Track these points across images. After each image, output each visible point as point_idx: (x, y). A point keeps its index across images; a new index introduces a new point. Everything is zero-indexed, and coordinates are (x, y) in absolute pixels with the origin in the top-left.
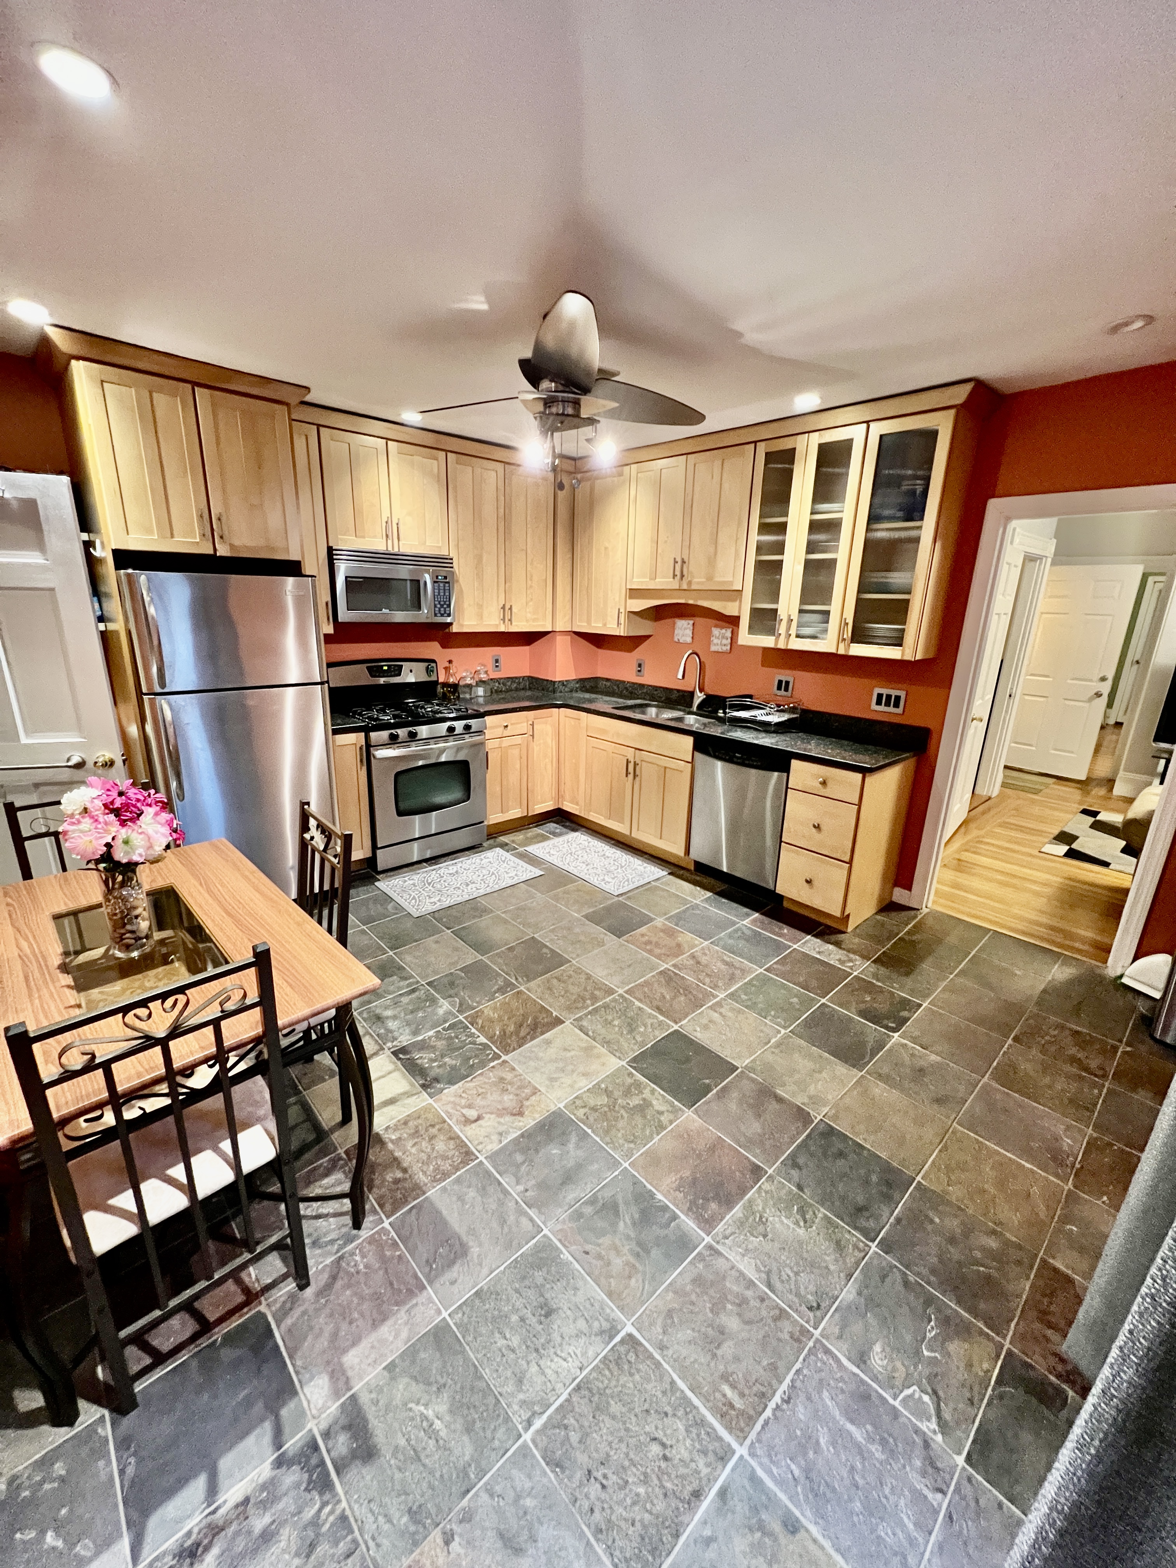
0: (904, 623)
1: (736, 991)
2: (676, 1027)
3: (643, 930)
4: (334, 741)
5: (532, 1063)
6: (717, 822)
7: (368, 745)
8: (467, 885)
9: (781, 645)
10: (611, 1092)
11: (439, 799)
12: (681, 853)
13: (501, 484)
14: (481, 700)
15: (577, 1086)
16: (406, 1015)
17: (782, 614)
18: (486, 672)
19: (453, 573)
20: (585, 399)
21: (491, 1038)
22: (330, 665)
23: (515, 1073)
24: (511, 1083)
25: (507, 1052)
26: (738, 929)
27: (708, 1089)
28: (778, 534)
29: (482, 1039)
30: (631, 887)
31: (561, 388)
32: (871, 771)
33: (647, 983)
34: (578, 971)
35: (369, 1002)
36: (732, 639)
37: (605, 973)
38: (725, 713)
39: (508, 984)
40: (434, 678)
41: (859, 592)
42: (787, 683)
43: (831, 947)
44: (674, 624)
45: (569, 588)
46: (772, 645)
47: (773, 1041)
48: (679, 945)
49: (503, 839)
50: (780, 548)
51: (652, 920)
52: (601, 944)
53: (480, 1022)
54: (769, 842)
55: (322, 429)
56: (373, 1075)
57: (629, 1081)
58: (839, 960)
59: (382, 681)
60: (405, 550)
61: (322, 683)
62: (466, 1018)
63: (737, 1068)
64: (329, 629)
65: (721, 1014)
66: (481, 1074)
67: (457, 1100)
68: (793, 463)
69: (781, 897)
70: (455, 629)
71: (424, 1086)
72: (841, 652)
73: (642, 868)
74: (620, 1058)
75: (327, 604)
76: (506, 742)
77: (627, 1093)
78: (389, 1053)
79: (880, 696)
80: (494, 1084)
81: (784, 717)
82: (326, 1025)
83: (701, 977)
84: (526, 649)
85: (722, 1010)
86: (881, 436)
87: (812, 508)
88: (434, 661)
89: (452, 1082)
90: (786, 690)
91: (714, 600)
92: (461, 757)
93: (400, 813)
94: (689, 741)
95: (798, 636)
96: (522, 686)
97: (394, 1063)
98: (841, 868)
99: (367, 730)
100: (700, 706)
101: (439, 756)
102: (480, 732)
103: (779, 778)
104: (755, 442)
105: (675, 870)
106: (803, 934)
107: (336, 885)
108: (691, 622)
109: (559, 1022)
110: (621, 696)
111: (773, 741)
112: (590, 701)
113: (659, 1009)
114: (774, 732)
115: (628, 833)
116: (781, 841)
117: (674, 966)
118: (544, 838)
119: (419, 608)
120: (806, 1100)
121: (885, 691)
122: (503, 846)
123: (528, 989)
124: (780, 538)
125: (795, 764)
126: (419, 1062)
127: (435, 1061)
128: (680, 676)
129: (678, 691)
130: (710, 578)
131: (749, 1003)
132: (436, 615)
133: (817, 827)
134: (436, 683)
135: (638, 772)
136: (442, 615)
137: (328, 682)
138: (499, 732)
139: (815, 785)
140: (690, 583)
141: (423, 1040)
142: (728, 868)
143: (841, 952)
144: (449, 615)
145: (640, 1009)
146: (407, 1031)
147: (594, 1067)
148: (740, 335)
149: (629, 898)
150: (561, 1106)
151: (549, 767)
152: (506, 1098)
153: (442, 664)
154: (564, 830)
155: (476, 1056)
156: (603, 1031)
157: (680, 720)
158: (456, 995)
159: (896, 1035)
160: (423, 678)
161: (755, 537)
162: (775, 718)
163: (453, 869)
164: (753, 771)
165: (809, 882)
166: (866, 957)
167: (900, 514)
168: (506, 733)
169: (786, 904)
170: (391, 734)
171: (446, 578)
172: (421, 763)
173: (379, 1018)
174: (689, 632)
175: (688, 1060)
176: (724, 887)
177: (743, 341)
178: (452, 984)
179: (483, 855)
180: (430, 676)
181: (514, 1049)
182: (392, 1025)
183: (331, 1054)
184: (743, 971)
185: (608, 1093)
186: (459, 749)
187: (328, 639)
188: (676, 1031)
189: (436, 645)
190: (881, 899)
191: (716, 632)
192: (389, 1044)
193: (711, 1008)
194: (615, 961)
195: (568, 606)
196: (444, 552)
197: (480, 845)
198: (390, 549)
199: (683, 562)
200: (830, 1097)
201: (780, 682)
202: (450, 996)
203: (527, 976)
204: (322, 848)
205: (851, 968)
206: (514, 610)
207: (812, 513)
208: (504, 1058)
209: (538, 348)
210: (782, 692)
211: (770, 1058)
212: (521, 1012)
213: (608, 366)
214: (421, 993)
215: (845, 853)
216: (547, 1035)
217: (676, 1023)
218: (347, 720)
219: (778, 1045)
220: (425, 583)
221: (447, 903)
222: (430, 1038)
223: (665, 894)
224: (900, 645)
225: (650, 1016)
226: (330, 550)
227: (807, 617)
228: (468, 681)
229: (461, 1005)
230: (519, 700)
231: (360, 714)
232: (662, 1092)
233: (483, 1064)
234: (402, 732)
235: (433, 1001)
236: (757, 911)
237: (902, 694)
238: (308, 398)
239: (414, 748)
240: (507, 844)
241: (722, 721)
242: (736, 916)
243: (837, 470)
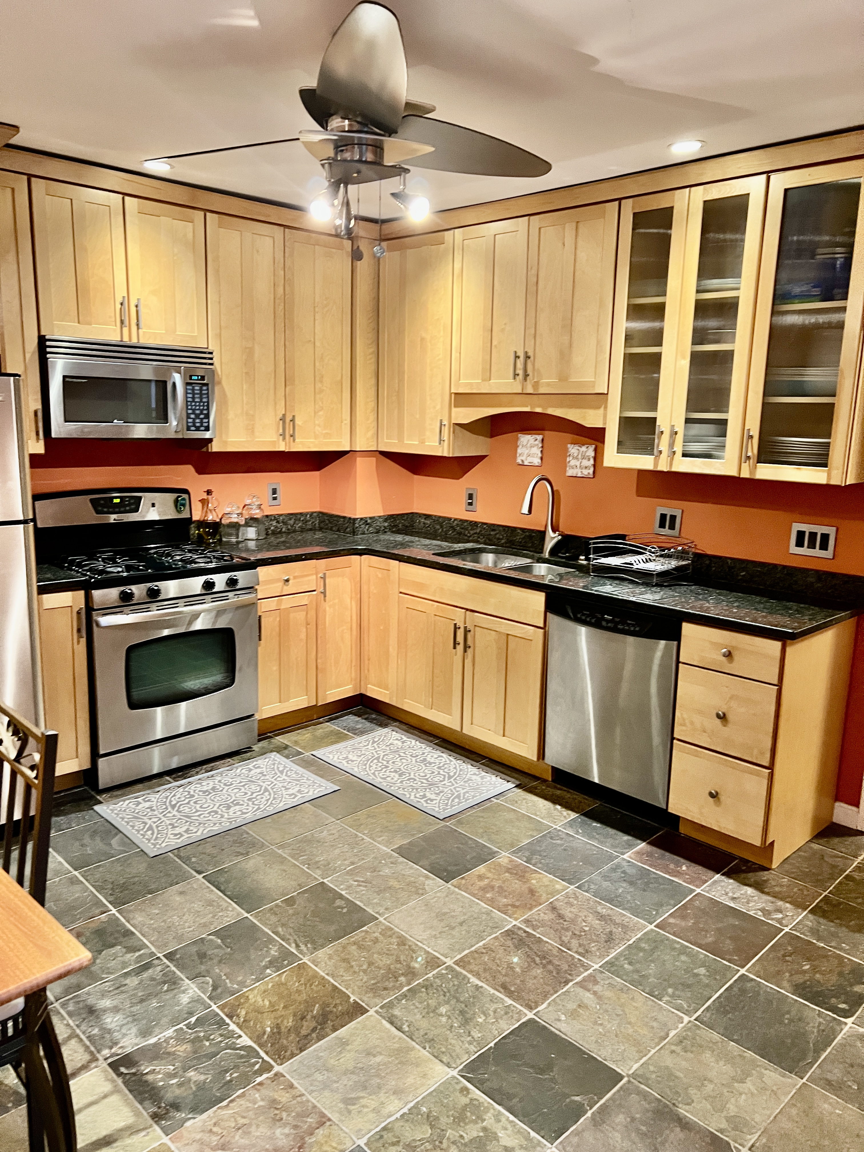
0: (829, 436)
1: (616, 958)
2: (530, 1015)
3: (481, 869)
4: (40, 603)
5: (318, 1077)
6: (583, 712)
7: (89, 608)
8: (229, 807)
9: (663, 467)
10: (437, 1118)
11: (192, 684)
12: (532, 755)
13: (279, 255)
14: (252, 545)
15: (385, 1111)
16: (133, 1005)
17: (663, 423)
18: (259, 507)
19: (213, 372)
20: (390, 143)
21: (258, 1039)
22: (36, 497)
23: (294, 1092)
24: (286, 1109)
25: (281, 1059)
26: (618, 866)
27: (578, 1112)
28: (654, 320)
29: (246, 1041)
30: (464, 805)
31: (356, 127)
32: (794, 637)
33: (488, 949)
34: (388, 932)
35: (79, 987)
36: (595, 459)
37: (425, 935)
38: (588, 559)
39: (286, 955)
40: (185, 515)
41: (765, 395)
42: (673, 518)
43: (750, 891)
44: (518, 439)
45: (373, 392)
46: (650, 466)
47: (672, 1033)
48: (532, 892)
49: (281, 739)
50: (657, 337)
51: (492, 854)
52: (419, 891)
53: (243, 1013)
54: (657, 739)
55: (33, 180)
56: (77, 1102)
57: (465, 1100)
58: (762, 910)
59: (113, 518)
60: (144, 341)
61: (25, 522)
62: (222, 1008)
63: (621, 1077)
64: (38, 448)
65: (595, 993)
66: (243, 1095)
67: (206, 1137)
68: (670, 228)
69: (677, 818)
70: (216, 447)
71: (156, 1117)
72: (745, 474)
73: (478, 778)
74: (448, 1065)
75: (36, 413)
76: (287, 602)
77: (460, 1119)
78: (105, 1065)
79: (801, 535)
80: (260, 1111)
81: (674, 563)
82: (10, 1024)
83: (565, 939)
84: (315, 475)
85: (596, 988)
86: (786, 190)
87: (698, 286)
88: (186, 491)
89: (198, 1108)
90: (672, 527)
91: (571, 407)
92: (222, 624)
93: (133, 705)
94: (539, 598)
95: (684, 455)
96: (309, 525)
97: (113, 1081)
98: (758, 774)
99: (87, 587)
100: (554, 551)
101: (190, 623)
102: (250, 589)
103: (666, 647)
104: (620, 200)
105: (526, 780)
106: (710, 873)
107: (32, 813)
108: (540, 437)
109: (358, 1010)
110: (445, 539)
111: (657, 597)
112: (403, 545)
113: (505, 988)
114: (657, 585)
115: (459, 729)
116: (673, 739)
117: (527, 922)
118: (339, 738)
119: (164, 418)
120: (724, 1125)
121: (807, 528)
122: (281, 749)
123: (313, 962)
124: (656, 324)
125: (687, 628)
126: (150, 1078)
127: (174, 1076)
128: (525, 510)
129: (523, 530)
130: (563, 378)
131: (636, 976)
132: (188, 429)
133: (723, 717)
134: (189, 520)
135: (470, 642)
136: (198, 429)
137: (34, 520)
138: (277, 588)
139: (716, 657)
140: (536, 385)
141: (155, 1045)
142: (600, 779)
143: (765, 897)
144: (207, 429)
145: (477, 987)
146: (134, 1030)
147: (410, 1080)
148: (594, 61)
149: (460, 822)
150: (362, 1142)
151: (347, 636)
152: (278, 1132)
153: (197, 494)
154: (368, 724)
155: (236, 1067)
156: (424, 1024)
157: (527, 569)
158: (208, 973)
159: (849, 1021)
160: (171, 514)
161: (622, 324)
162: (657, 566)
163: (208, 785)
164: (631, 640)
165: (714, 796)
166: (800, 905)
167: (816, 291)
168: (287, 590)
169: (683, 829)
170: (123, 593)
171: (203, 378)
172: (166, 632)
173: (91, 1011)
174: (537, 451)
175: (549, 1067)
176: (596, 804)
177: (597, 68)
178: (202, 956)
179: (251, 764)
180: (179, 511)
181: (293, 1055)
182: (111, 1021)
183: (16, 1069)
184: (625, 928)
185: (431, 1120)
186: (220, 613)
187: (36, 461)
188: (530, 1021)
189: (189, 469)
190: (816, 820)
191: (573, 450)
192: (106, 1052)
193: (580, 984)
194: (441, 916)
195: (372, 417)
196: (201, 344)
197: (248, 749)
198: (126, 339)
199: (527, 357)
200: (758, 1118)
201: (663, 517)
202: (199, 975)
203: (313, 942)
204: (13, 755)
205: (779, 921)
206: (298, 422)
207: (698, 291)
208: (277, 1068)
209: (325, 75)
210: (666, 531)
211: (669, 1061)
212: (304, 996)
213: (419, 98)
214: (155, 972)
215: (762, 753)
216: (342, 1032)
217: (531, 1008)
218: (61, 573)
219: (680, 1041)
220: (174, 384)
221: (200, 833)
222: (167, 1041)
223: (511, 816)
224: (825, 465)
225: (493, 999)
226: (42, 340)
227: (696, 429)
228: (234, 519)
229: (215, 988)
230: (305, 544)
231: (79, 565)
232: (512, 1118)
233: (245, 1080)
234: (138, 590)
235: (173, 982)
236: (644, 840)
237: (831, 531)
238: (15, 141)
239: (153, 613)
240: (286, 747)
241: (584, 570)
242: (613, 846)
243: (729, 236)
